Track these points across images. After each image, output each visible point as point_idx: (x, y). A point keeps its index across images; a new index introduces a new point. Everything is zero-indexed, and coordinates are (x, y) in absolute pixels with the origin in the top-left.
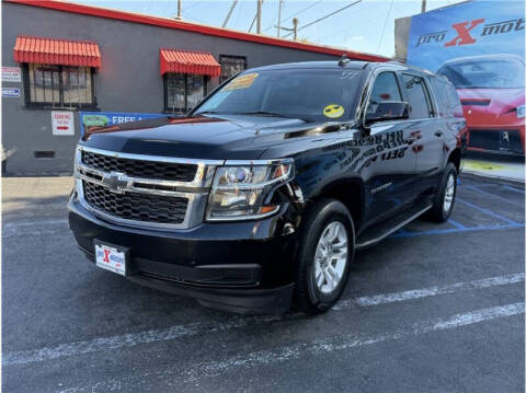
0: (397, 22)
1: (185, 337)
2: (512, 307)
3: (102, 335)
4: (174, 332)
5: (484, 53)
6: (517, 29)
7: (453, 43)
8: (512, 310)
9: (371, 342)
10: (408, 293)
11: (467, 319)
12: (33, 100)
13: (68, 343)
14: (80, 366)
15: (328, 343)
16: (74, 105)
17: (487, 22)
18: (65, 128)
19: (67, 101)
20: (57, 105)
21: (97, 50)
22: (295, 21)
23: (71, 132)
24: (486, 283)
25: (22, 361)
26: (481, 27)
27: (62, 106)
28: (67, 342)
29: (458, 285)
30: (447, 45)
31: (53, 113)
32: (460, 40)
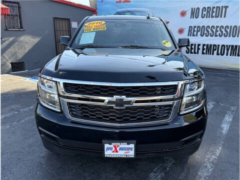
7: (120, 2)
30: (117, 2)
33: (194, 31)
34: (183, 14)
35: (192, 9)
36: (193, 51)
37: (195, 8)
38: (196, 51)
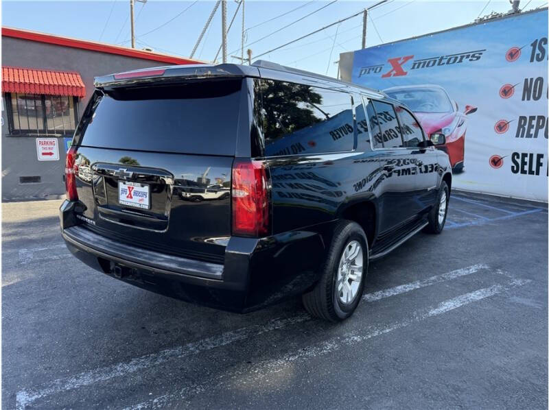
0: (342, 55)
1: (238, 341)
2: (478, 293)
3: (164, 347)
4: (227, 339)
5: (413, 83)
6: (439, 64)
7: (389, 75)
8: (479, 295)
9: (388, 331)
10: (399, 287)
11: (449, 305)
12: (17, 127)
13: (140, 356)
14: (160, 375)
15: (356, 335)
16: (58, 132)
17: (415, 59)
18: (51, 154)
19: (50, 128)
20: (41, 132)
21: (80, 80)
22: (249, 52)
23: (56, 157)
24: (453, 275)
25: (105, 378)
26: (411, 62)
27: (45, 133)
28: (138, 357)
29: (433, 278)
30: (384, 76)
31: (38, 140)
32: (394, 72)
33: (531, 126)
34: (507, 92)
35: (526, 80)
36: (526, 168)
37: (532, 79)
38: (534, 169)
